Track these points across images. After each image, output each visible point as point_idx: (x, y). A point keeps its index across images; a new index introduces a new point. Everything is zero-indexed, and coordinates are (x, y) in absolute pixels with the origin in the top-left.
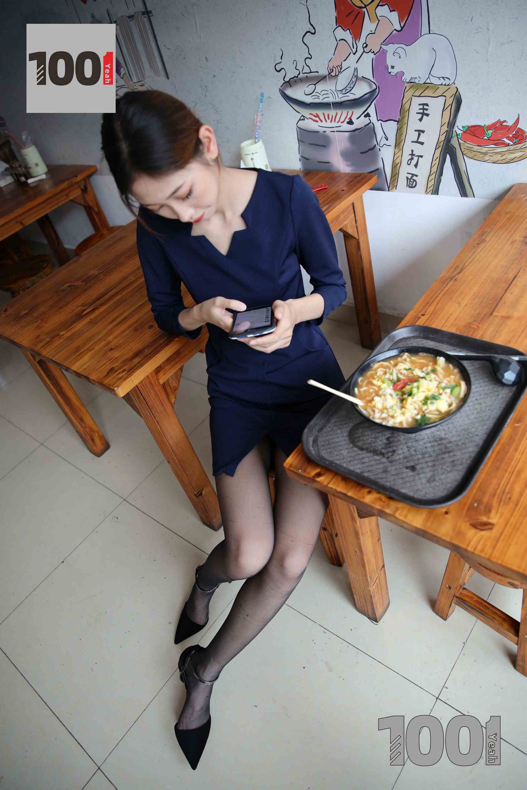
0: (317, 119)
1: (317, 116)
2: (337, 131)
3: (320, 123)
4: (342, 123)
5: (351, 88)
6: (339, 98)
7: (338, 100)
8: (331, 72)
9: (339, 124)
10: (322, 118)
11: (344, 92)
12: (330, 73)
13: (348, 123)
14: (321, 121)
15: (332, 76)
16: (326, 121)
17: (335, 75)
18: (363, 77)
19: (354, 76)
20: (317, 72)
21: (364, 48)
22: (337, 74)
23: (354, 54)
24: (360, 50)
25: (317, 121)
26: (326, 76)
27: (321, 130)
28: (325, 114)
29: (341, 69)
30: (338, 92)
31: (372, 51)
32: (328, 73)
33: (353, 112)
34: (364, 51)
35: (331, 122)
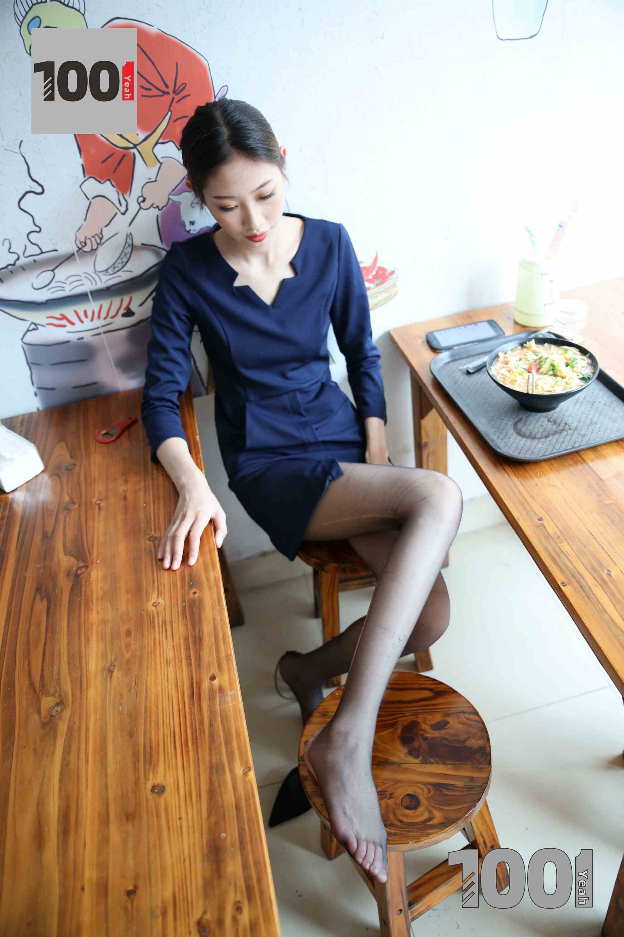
0: (64, 322)
1: (64, 317)
2: (105, 333)
3: (70, 327)
4: (112, 317)
5: (124, 264)
6: (103, 281)
7: (100, 285)
8: (83, 246)
9: (108, 320)
10: (74, 318)
11: (111, 271)
12: (80, 249)
13: (124, 315)
14: (73, 324)
15: (86, 252)
16: (82, 321)
17: (92, 250)
18: (143, 244)
19: (127, 245)
20: (56, 251)
21: (139, 204)
22: (95, 247)
23: (123, 214)
24: (134, 207)
25: (64, 326)
26: (73, 254)
27: (73, 337)
28: (77, 310)
29: (101, 239)
30: (100, 274)
31: (155, 206)
32: (77, 249)
33: (131, 299)
34: (141, 208)
35: (92, 320)
